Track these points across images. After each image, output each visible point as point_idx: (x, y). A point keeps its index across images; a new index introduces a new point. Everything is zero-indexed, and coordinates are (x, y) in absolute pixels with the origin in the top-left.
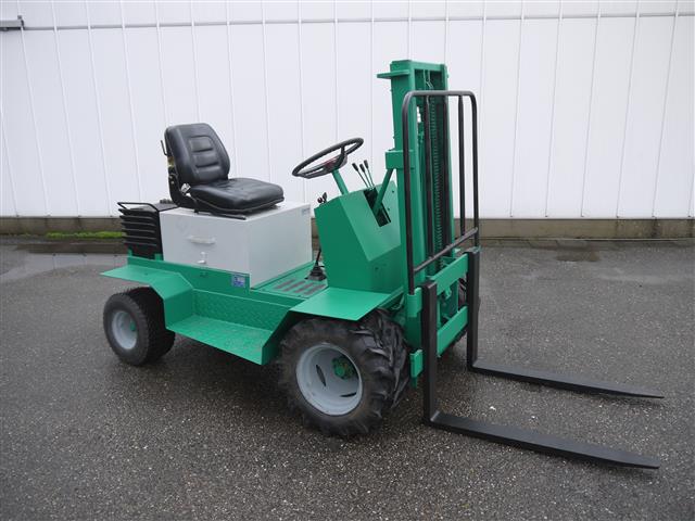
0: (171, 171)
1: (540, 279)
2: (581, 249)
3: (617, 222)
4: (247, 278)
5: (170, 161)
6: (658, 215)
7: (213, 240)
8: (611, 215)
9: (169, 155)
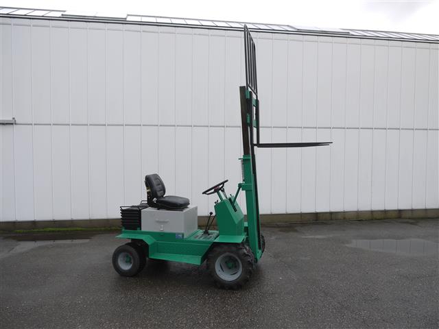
0: (148, 193)
1: (276, 239)
2: (287, 227)
3: (301, 214)
4: (183, 235)
5: (148, 189)
6: (318, 211)
7: (167, 220)
8: (299, 212)
9: (147, 186)
